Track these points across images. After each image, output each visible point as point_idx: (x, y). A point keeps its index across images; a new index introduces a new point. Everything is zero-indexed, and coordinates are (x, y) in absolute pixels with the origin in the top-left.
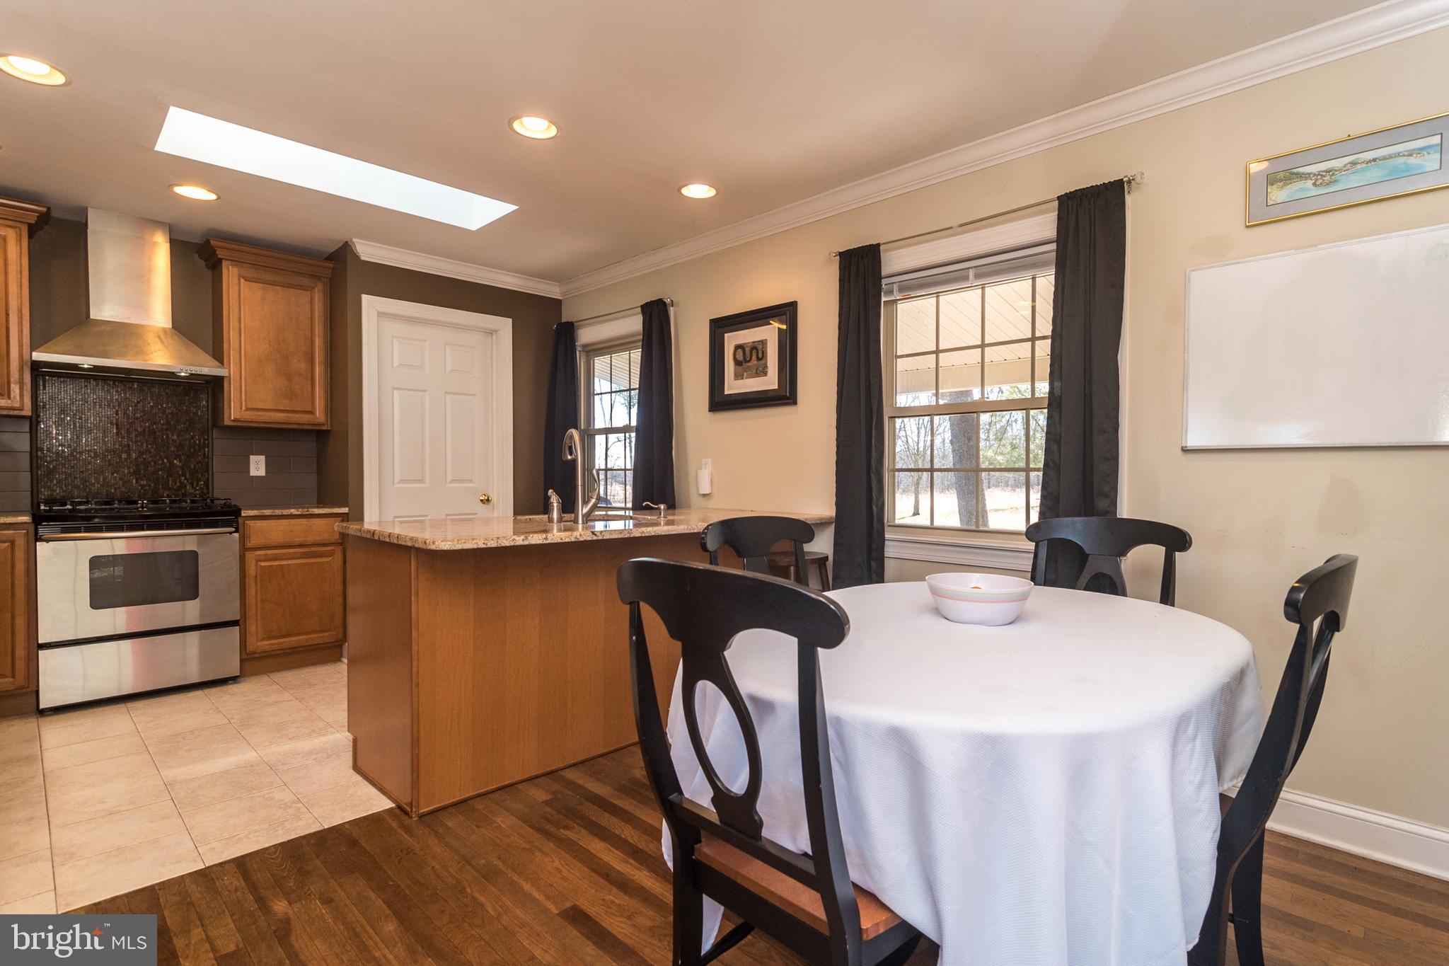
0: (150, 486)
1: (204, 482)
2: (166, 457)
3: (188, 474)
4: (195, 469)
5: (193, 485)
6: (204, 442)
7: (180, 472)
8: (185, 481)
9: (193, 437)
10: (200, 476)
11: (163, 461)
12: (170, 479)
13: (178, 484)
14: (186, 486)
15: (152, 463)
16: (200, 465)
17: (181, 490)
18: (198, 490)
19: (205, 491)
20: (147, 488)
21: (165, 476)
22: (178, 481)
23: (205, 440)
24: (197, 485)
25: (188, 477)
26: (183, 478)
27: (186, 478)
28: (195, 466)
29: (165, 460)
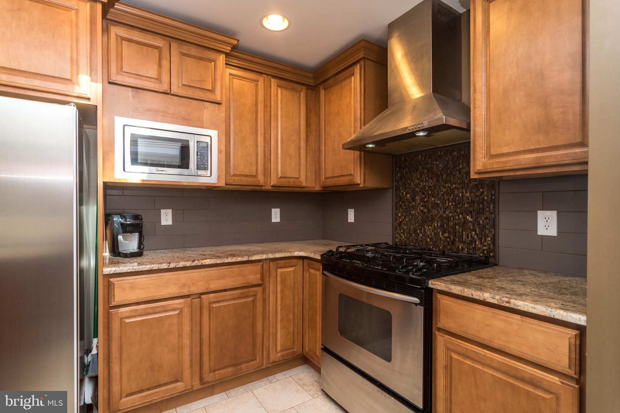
0: (450, 238)
1: (491, 239)
2: (462, 213)
3: (477, 229)
4: (483, 224)
5: (481, 241)
6: (491, 197)
7: (471, 228)
8: (475, 236)
9: (482, 193)
10: (487, 232)
11: (459, 216)
12: (464, 233)
13: (470, 238)
14: (476, 241)
15: (452, 219)
16: (488, 220)
17: (472, 245)
18: (485, 246)
19: (492, 247)
20: (448, 240)
21: (460, 231)
22: (470, 235)
23: (492, 195)
24: (485, 240)
25: (477, 232)
26: (474, 233)
27: (476, 234)
28: (483, 221)
29: (461, 216)
